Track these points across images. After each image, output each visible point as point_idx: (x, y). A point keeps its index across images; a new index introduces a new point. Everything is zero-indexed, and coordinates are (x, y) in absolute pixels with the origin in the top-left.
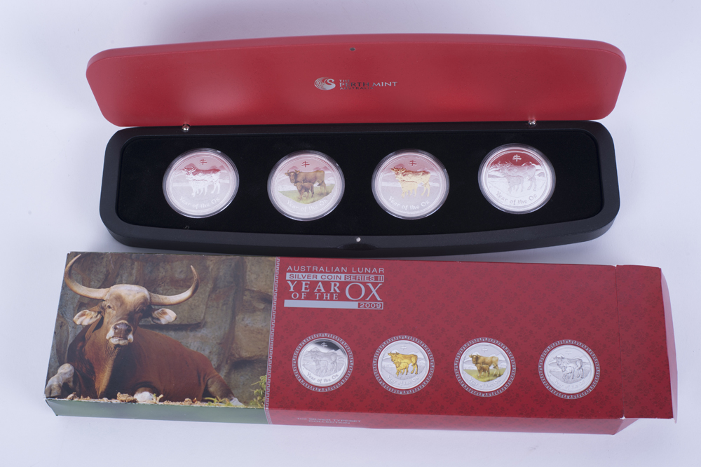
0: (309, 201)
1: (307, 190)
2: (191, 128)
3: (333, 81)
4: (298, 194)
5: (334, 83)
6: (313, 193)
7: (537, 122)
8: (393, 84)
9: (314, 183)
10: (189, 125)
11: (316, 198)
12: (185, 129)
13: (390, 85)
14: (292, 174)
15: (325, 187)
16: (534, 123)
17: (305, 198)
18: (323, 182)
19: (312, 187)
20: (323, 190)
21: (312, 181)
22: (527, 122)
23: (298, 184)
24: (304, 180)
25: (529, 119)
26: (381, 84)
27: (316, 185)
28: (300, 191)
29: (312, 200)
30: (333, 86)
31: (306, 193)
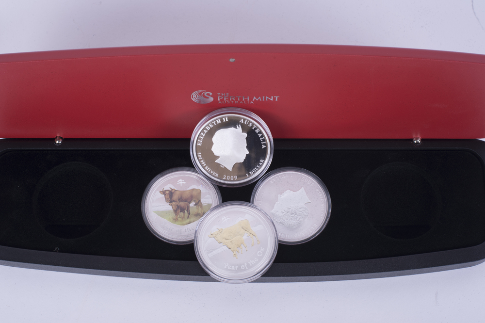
0: (185, 222)
1: (182, 210)
2: (65, 140)
3: (211, 94)
4: (174, 215)
5: (212, 96)
6: (189, 214)
7: (422, 140)
8: (274, 99)
9: (190, 203)
10: (61, 138)
11: (192, 219)
12: (57, 142)
13: (272, 100)
14: (167, 192)
15: (201, 206)
16: (419, 141)
17: (180, 219)
18: (199, 201)
19: (188, 207)
20: (200, 211)
21: (188, 200)
22: (412, 140)
23: (174, 203)
24: (179, 200)
25: (414, 136)
26: (262, 99)
27: (192, 204)
28: (175, 211)
29: (188, 221)
30: (211, 99)
31: (182, 213)
